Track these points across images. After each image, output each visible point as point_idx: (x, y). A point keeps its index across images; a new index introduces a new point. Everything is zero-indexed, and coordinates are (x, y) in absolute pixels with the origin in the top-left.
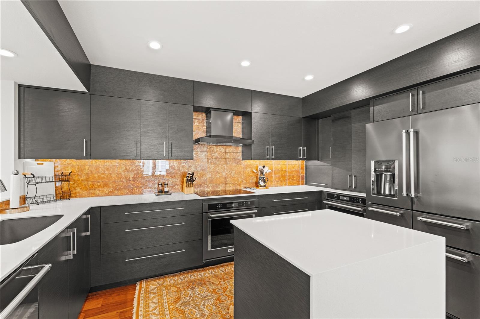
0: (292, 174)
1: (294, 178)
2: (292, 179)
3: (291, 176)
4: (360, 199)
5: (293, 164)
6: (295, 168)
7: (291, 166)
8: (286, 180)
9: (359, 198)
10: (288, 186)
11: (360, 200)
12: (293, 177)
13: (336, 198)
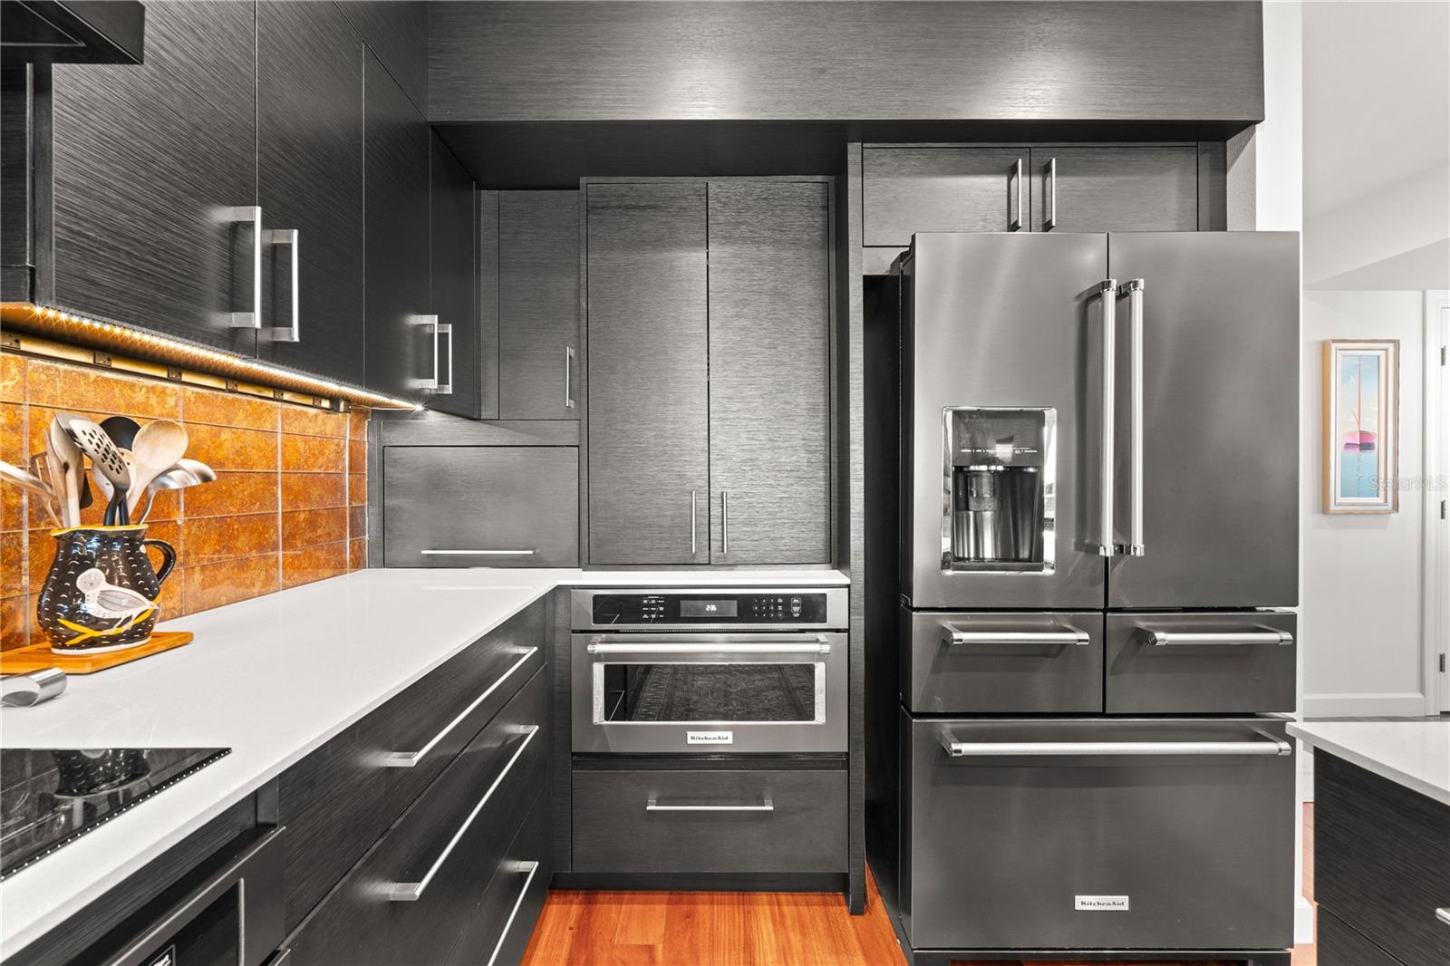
0: (307, 500)
1: (319, 532)
2: (308, 535)
3: (302, 516)
4: (796, 601)
5: (310, 432)
6: (321, 460)
7: (301, 445)
8: (275, 548)
9: (788, 598)
10: (285, 588)
11: (798, 605)
12: (312, 523)
13: (659, 612)
